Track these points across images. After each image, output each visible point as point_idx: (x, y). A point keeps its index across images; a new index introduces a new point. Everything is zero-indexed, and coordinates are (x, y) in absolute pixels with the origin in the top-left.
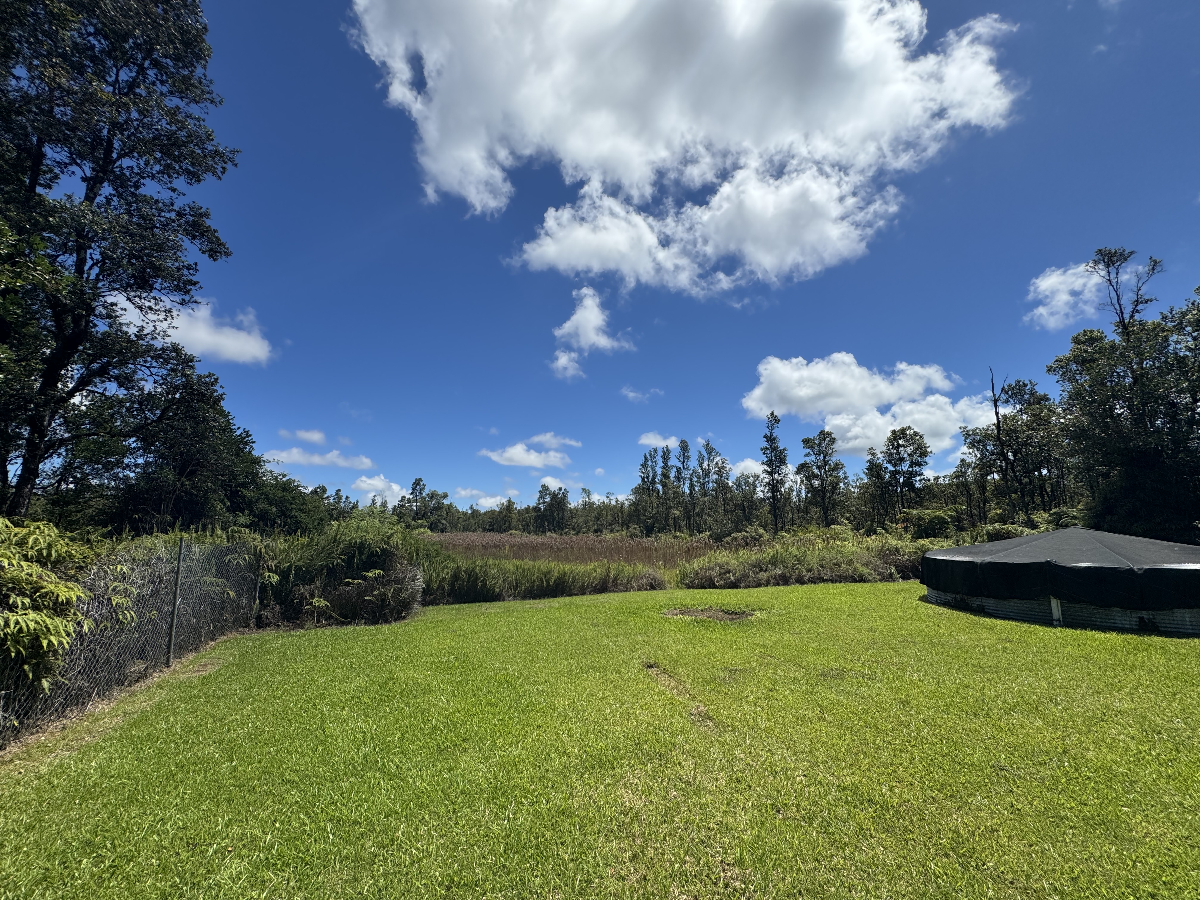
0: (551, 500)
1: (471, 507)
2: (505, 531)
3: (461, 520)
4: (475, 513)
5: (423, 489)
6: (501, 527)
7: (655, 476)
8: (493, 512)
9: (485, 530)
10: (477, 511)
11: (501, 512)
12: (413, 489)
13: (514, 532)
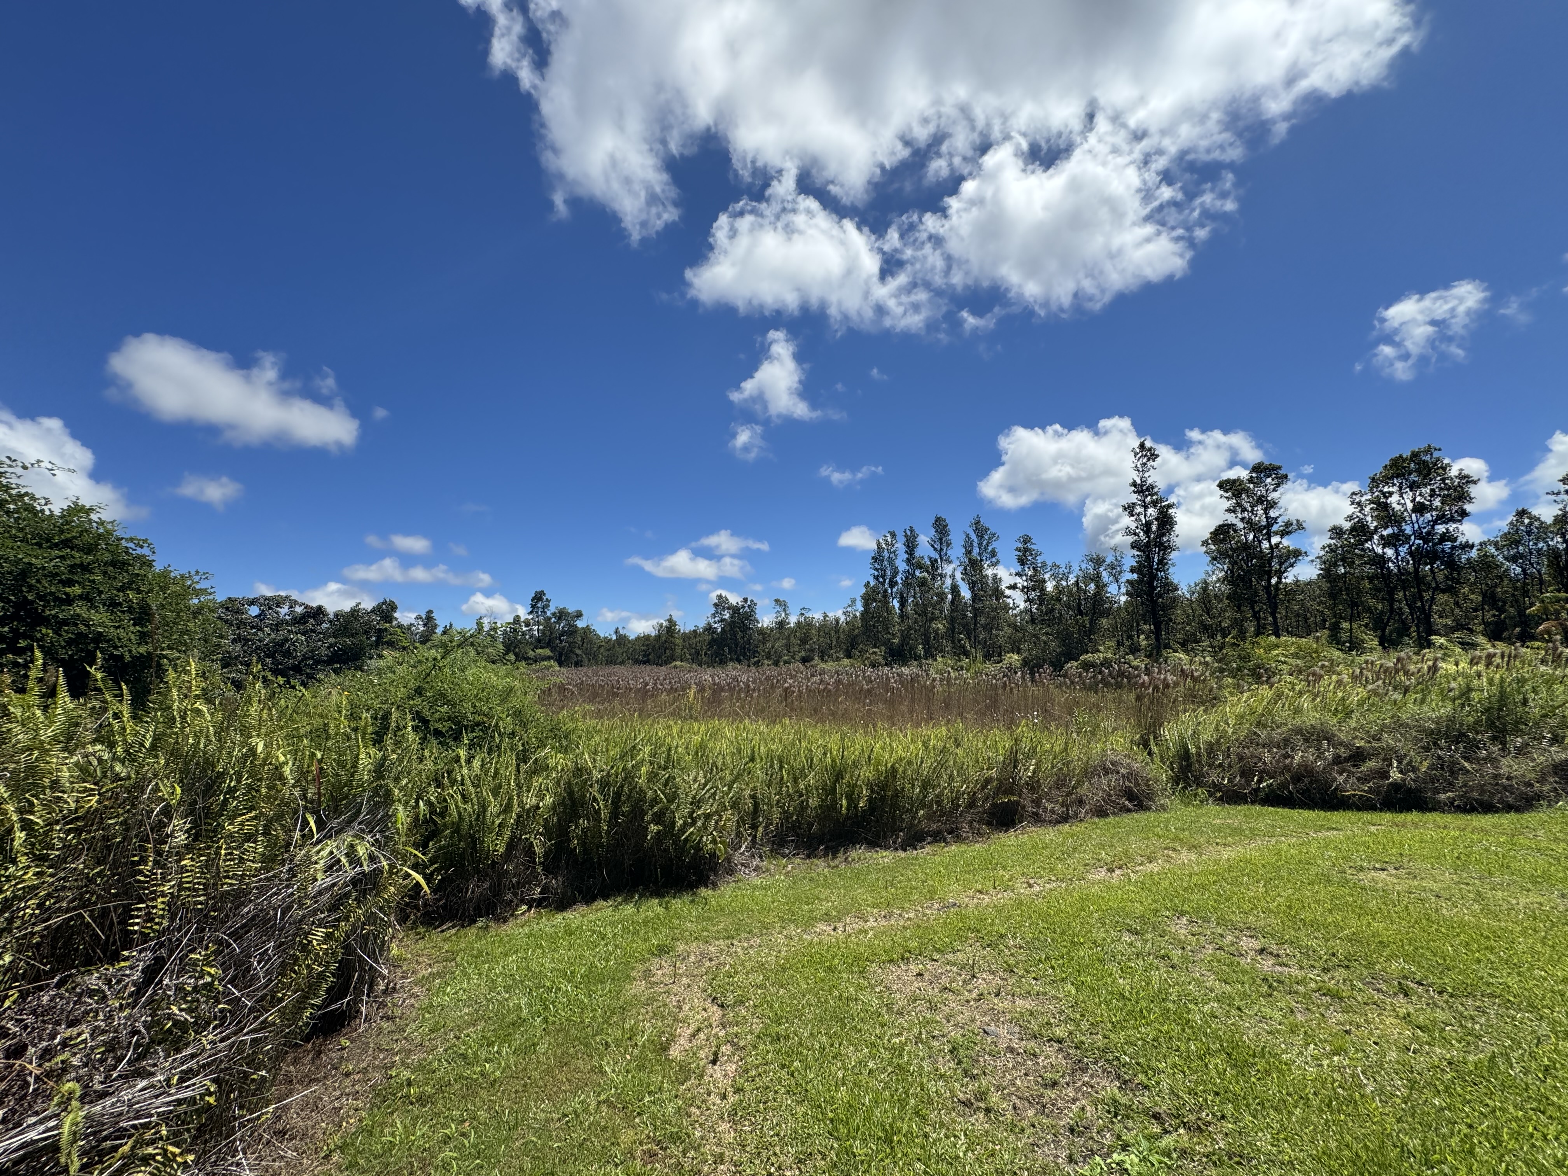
0: (732, 617)
1: (616, 632)
2: (666, 663)
3: (602, 650)
4: (622, 640)
5: (547, 606)
6: (660, 657)
7: (895, 573)
8: (647, 638)
9: (637, 662)
10: (625, 636)
11: (658, 637)
12: (533, 606)
13: (678, 663)
